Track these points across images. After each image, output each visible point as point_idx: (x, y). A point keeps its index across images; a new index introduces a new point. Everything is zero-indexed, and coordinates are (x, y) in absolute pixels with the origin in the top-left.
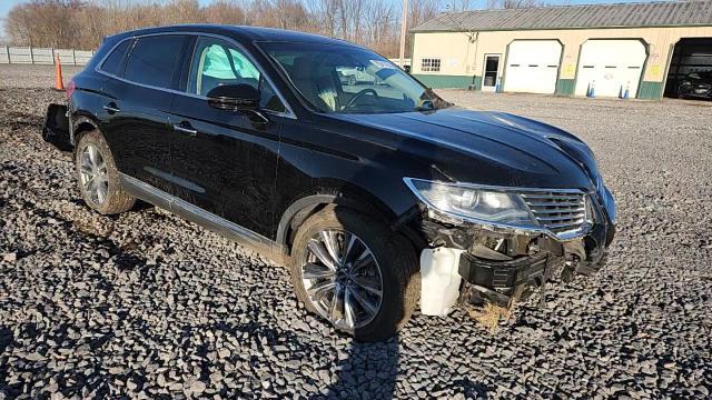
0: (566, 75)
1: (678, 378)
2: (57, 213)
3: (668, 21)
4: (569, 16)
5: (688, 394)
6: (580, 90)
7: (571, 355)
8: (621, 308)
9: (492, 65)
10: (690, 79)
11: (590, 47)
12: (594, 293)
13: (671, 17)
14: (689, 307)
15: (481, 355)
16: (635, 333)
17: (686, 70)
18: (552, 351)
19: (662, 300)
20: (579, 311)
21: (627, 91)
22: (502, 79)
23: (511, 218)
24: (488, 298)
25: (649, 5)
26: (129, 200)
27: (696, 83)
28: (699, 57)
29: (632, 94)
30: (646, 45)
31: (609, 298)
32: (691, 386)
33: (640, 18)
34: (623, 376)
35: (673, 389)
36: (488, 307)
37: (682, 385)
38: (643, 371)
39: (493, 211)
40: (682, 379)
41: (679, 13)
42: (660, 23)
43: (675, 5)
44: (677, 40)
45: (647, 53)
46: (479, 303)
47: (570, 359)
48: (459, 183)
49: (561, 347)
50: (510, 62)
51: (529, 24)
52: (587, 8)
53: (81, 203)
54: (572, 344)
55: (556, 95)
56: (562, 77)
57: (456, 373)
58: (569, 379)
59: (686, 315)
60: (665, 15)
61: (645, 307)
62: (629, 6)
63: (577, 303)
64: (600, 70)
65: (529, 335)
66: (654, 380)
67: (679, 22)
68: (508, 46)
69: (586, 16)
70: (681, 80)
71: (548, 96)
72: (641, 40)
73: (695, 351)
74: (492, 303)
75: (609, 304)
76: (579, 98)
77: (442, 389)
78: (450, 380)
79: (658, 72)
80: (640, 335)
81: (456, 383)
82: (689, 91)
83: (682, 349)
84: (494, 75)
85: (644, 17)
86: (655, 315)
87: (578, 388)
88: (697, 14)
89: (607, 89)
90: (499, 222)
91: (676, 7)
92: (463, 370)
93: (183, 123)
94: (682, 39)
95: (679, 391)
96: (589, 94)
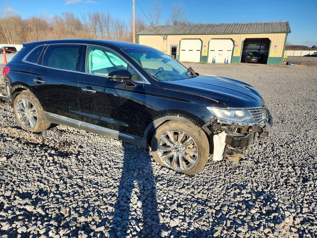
0: (204, 54)
1: (301, 171)
2: (7, 135)
3: (241, 31)
4: (203, 29)
5: (307, 177)
6: (210, 61)
7: (264, 169)
8: (270, 149)
9: (174, 50)
10: (249, 55)
11: (212, 42)
12: (258, 144)
13: (242, 29)
14: (291, 145)
15: (235, 173)
16: (279, 157)
17: (247, 51)
18: (257, 168)
19: (281, 144)
20: (257, 152)
21: (227, 61)
22: (179, 56)
23: (247, 120)
24: (234, 151)
25: (233, 25)
26: (48, 125)
27: (252, 57)
28: (251, 46)
29: (229, 62)
30: (233, 41)
31: (264, 146)
32: (306, 174)
33: (230, 30)
34: (284, 173)
35: (302, 176)
36: (235, 155)
37: (303, 174)
38: (289, 171)
39: (240, 118)
40: (303, 172)
41: (244, 28)
42: (238, 32)
43: (242, 25)
44: (244, 39)
45: (234, 45)
46: (231, 154)
47: (264, 170)
48: (228, 108)
49: (259, 166)
50: (181, 49)
51: (188, 32)
52: (209, 26)
53: (19, 128)
54: (263, 164)
55: (200, 63)
56: (203, 55)
57: (230, 182)
58: (268, 178)
59: (292, 148)
60: (239, 29)
61: (277, 147)
62: (225, 25)
63: (255, 149)
64: (217, 52)
65: (247, 163)
66: (294, 174)
67: (245, 32)
68: (180, 42)
69: (210, 29)
70: (246, 55)
71: (198, 63)
72: (231, 39)
73: (301, 161)
74: (237, 153)
75: (265, 148)
76: (210, 64)
77: (230, 189)
78: (230, 185)
79: (238, 53)
80: (282, 158)
81: (233, 185)
82: (249, 60)
83: (297, 161)
84: (175, 55)
85: (231, 30)
86: (282, 150)
87: (273, 180)
88: (251, 28)
89: (220, 60)
90: (243, 122)
91: (243, 25)
92: (232, 180)
93: (87, 87)
94: (246, 39)
95: (304, 176)
96: (214, 62)
